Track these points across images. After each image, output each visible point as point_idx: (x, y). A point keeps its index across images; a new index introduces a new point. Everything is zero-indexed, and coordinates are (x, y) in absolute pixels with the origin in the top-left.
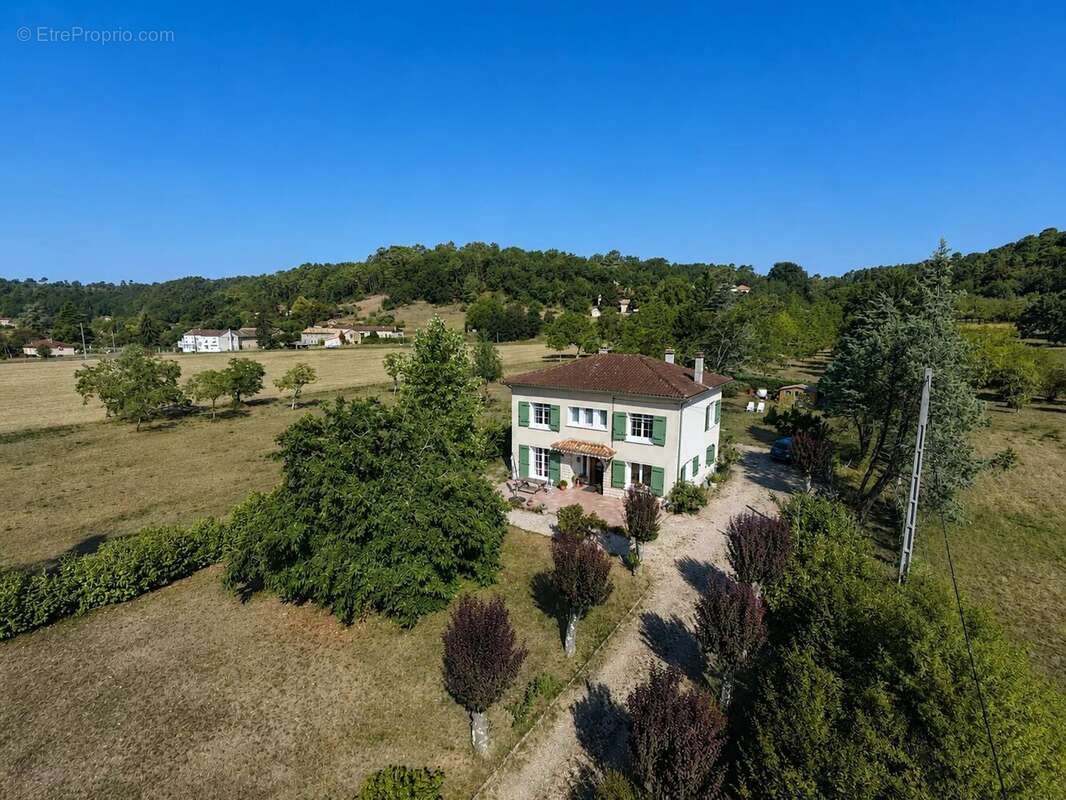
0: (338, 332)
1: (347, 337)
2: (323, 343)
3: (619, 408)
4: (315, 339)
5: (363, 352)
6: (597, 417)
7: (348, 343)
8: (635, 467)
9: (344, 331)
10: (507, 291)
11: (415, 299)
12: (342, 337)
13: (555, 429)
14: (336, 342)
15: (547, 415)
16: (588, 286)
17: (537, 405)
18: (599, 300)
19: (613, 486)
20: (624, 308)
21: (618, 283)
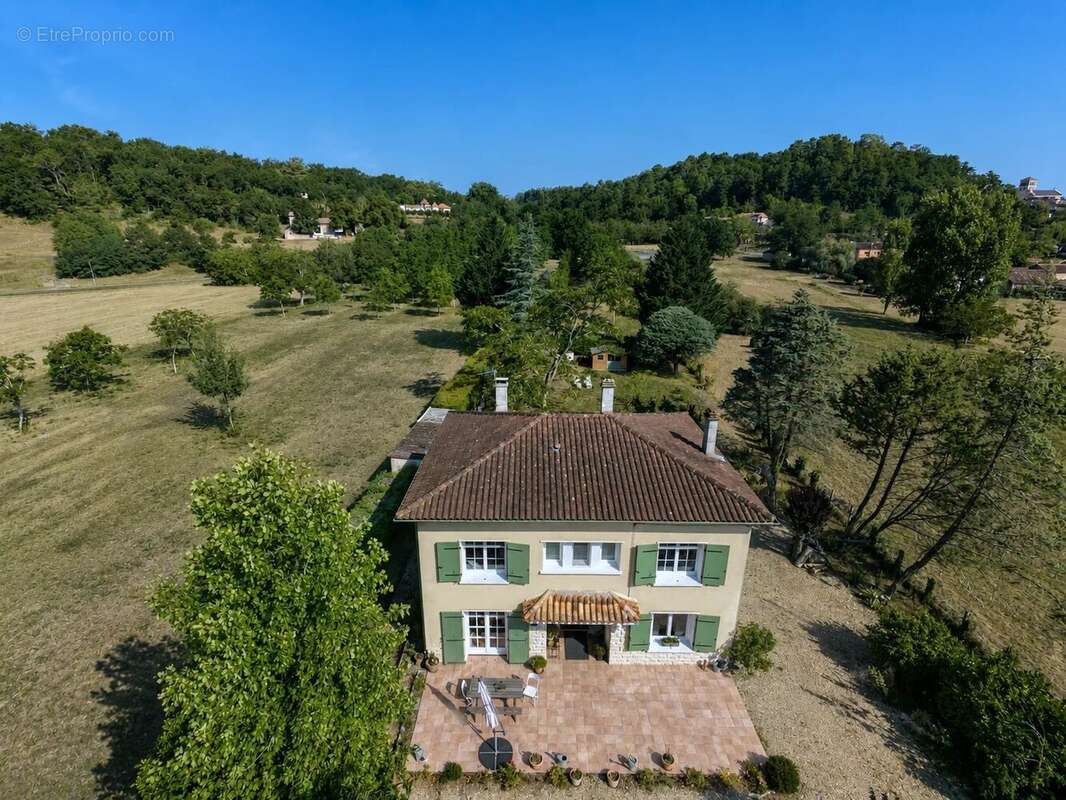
16: (270, 198)
18: (291, 219)
19: (627, 647)
20: (323, 228)
21: (306, 196)
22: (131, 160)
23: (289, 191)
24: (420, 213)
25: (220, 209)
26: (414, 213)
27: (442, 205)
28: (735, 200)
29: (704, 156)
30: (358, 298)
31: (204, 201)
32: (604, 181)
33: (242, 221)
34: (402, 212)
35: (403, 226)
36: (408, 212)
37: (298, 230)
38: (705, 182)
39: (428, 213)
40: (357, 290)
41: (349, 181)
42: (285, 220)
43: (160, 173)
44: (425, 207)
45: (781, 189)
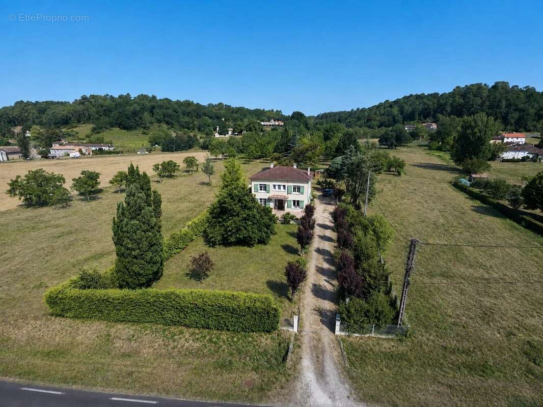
0: (77, 148)
1: (84, 150)
2: (68, 155)
3: (290, 184)
4: (61, 153)
5: (94, 160)
6: (282, 187)
7: (84, 154)
8: (294, 201)
9: (81, 147)
10: (168, 123)
11: (112, 127)
12: (80, 151)
13: (268, 192)
14: (78, 154)
15: (264, 188)
16: (210, 121)
17: (260, 185)
18: (218, 129)
19: (288, 207)
20: (230, 133)
21: (224, 120)
22: (161, 107)
23: (218, 118)
24: (270, 125)
25: (191, 125)
26: (267, 125)
27: (280, 122)
28: (422, 117)
29: (411, 95)
30: (243, 158)
31: (186, 122)
32: (361, 108)
33: (199, 130)
34: (262, 125)
35: (262, 131)
36: (264, 125)
37: (220, 134)
38: (408, 109)
39: (273, 125)
40: (243, 155)
41: (241, 112)
42: (215, 129)
43: (170, 111)
44: (272, 122)
45: (446, 111)
